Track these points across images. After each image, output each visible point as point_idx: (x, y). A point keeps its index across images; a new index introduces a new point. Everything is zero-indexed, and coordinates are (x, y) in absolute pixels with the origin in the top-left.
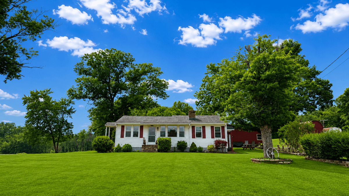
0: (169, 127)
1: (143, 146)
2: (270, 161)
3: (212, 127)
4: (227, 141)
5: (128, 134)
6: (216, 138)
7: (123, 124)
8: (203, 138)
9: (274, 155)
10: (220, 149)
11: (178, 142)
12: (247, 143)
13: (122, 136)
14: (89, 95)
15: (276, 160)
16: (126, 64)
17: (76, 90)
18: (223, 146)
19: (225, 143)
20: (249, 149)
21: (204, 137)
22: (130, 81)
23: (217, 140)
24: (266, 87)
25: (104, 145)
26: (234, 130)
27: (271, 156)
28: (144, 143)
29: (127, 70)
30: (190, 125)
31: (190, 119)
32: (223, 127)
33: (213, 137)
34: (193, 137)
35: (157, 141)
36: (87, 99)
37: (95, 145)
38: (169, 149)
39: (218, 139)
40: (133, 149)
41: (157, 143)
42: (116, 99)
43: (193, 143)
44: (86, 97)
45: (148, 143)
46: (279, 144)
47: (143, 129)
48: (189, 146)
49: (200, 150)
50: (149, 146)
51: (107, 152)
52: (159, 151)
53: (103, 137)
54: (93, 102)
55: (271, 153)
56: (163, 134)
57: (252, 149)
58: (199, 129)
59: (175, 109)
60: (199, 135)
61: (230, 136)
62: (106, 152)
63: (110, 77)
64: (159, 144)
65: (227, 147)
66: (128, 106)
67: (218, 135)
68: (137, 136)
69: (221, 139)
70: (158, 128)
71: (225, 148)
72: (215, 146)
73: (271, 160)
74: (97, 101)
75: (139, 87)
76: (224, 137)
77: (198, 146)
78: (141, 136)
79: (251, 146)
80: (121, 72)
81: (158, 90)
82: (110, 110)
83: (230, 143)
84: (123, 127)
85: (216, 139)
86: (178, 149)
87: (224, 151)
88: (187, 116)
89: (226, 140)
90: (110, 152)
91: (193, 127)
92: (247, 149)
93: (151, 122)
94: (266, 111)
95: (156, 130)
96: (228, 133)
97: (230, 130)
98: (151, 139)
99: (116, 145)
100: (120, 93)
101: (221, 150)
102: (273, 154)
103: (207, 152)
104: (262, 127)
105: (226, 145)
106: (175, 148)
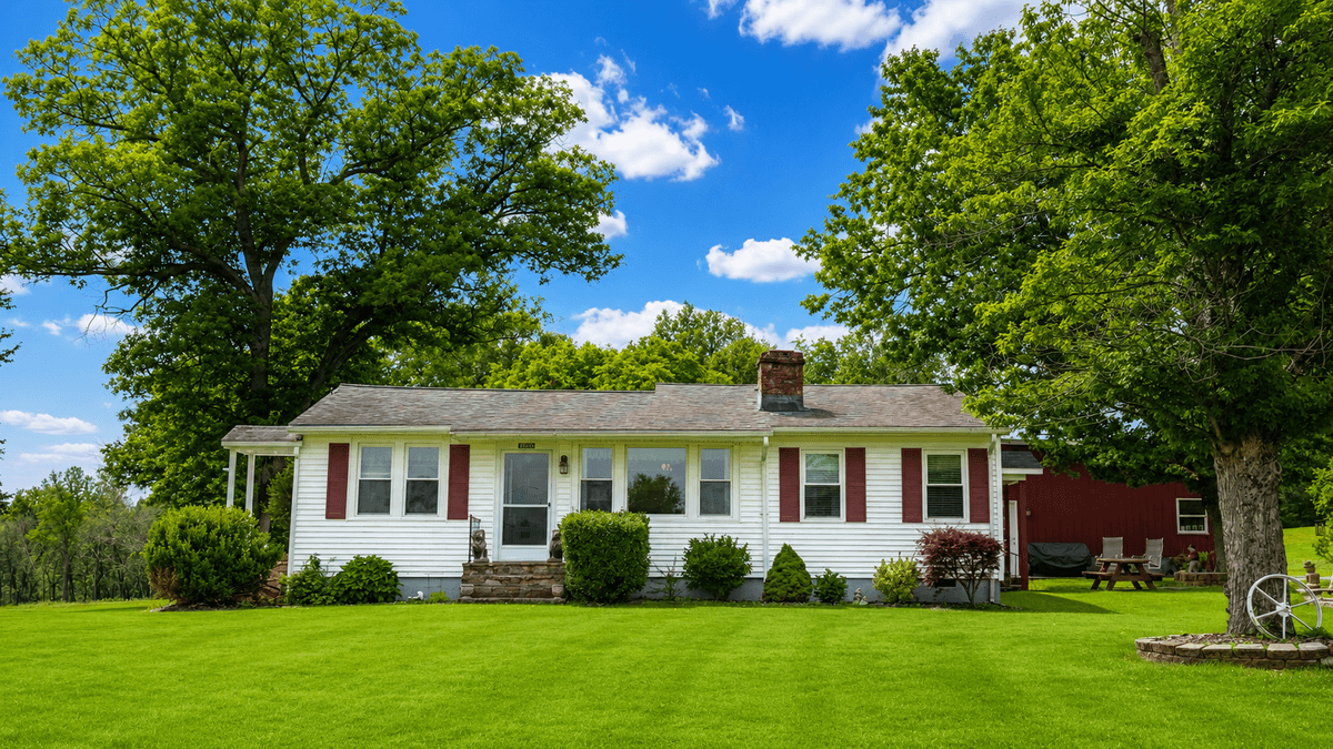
0: (634, 454)
1: (467, 567)
2: (1264, 654)
3: (910, 458)
4: (1000, 539)
5: (375, 499)
6: (931, 520)
7: (339, 433)
8: (848, 520)
9: (1289, 619)
10: (952, 583)
11: (694, 542)
12: (1113, 550)
13: (335, 509)
14: (110, 255)
15: (1305, 647)
16: (350, 57)
17: (20, 220)
18: (973, 570)
19: (985, 550)
20: (1129, 585)
21: (858, 513)
22: (377, 172)
23: (938, 534)
24: (1271, 201)
25: (219, 563)
26: (1039, 472)
27: (1274, 624)
28: (479, 551)
29: (356, 99)
30: (766, 440)
31: (766, 407)
32: (979, 458)
33: (911, 514)
34: (788, 513)
35: (556, 538)
36: (97, 282)
37: (163, 564)
38: (639, 587)
39: (945, 524)
40: (404, 588)
41: (556, 553)
42: (283, 283)
43: (786, 548)
44: (90, 268)
45: (498, 552)
46: (1315, 560)
47: (471, 463)
48: (760, 564)
49: (832, 592)
50: (507, 567)
51: (240, 607)
52: (569, 597)
53: (212, 513)
54: (137, 296)
55: (1273, 607)
56: (596, 494)
57: (1143, 584)
58: (829, 467)
59: (663, 354)
60: (823, 504)
61: (1014, 506)
62: (230, 604)
63: (248, 143)
64: (573, 557)
65: (999, 575)
66: (363, 324)
67: (945, 502)
68: (431, 508)
69: (964, 525)
70: (564, 460)
71: (989, 580)
72: (924, 571)
73: (1272, 648)
74: (160, 294)
75: (435, 207)
76: (981, 514)
77: (815, 569)
78: (458, 510)
79: (1138, 565)
80: (319, 109)
81: (554, 222)
82: (247, 349)
83: (1014, 548)
84: (338, 454)
85: (932, 525)
86: (693, 586)
87: (979, 596)
88: (750, 389)
89: (993, 529)
90: (258, 604)
91: (789, 459)
92: (1118, 584)
93: (523, 426)
94: (1259, 353)
95: (554, 470)
96: (1009, 491)
97: (1019, 473)
98: (523, 526)
99: (296, 563)
100: (312, 246)
101: (960, 593)
102: (1286, 610)
103: (871, 604)
104: (1227, 451)
105: (995, 560)
106: (670, 579)
